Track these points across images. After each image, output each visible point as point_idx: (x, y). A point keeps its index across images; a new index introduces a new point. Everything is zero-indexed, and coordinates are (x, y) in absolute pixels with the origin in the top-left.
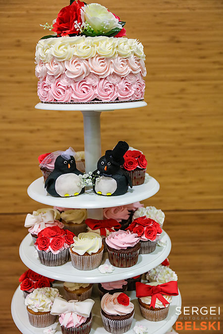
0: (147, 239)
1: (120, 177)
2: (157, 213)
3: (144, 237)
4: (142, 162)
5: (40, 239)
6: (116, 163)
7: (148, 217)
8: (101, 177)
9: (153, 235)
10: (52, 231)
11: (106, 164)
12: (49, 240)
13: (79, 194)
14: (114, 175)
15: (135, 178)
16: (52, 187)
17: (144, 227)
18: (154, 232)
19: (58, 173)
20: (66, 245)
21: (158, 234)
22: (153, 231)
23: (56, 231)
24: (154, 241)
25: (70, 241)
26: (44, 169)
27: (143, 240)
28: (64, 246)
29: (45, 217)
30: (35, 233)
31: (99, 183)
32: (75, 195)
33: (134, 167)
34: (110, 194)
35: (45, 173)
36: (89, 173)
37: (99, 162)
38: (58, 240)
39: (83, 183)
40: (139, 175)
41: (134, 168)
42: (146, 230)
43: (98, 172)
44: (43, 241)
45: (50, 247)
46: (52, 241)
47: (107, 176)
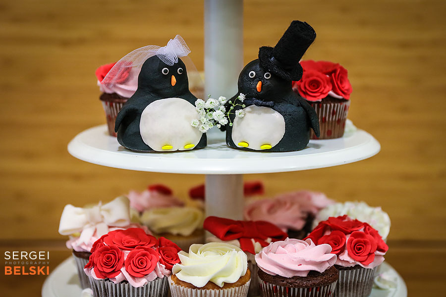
0: (352, 261)
1: (291, 108)
2: (372, 214)
3: (345, 257)
4: (341, 83)
5: (100, 252)
6: (283, 74)
7: (352, 218)
8: (248, 109)
9: (366, 254)
10: (128, 237)
11: (259, 77)
12: (123, 254)
13: (196, 149)
14: (279, 103)
15: (324, 120)
16: (131, 129)
17: (347, 233)
18: (369, 247)
19: (148, 97)
20: (162, 269)
21: (378, 253)
22: (366, 243)
23: (137, 237)
24: (371, 266)
25: (170, 260)
26: (110, 98)
27: (344, 265)
28: (155, 270)
29: (108, 211)
30: (84, 247)
31: (244, 123)
32: (187, 147)
33: (322, 93)
34: (269, 147)
35: (111, 105)
36: (220, 98)
37: (244, 74)
38: (144, 255)
39: (205, 120)
40: (334, 113)
41: (324, 96)
42: (350, 241)
43: (242, 97)
44: (108, 258)
45: (123, 270)
46: (130, 257)
47: (261, 106)
